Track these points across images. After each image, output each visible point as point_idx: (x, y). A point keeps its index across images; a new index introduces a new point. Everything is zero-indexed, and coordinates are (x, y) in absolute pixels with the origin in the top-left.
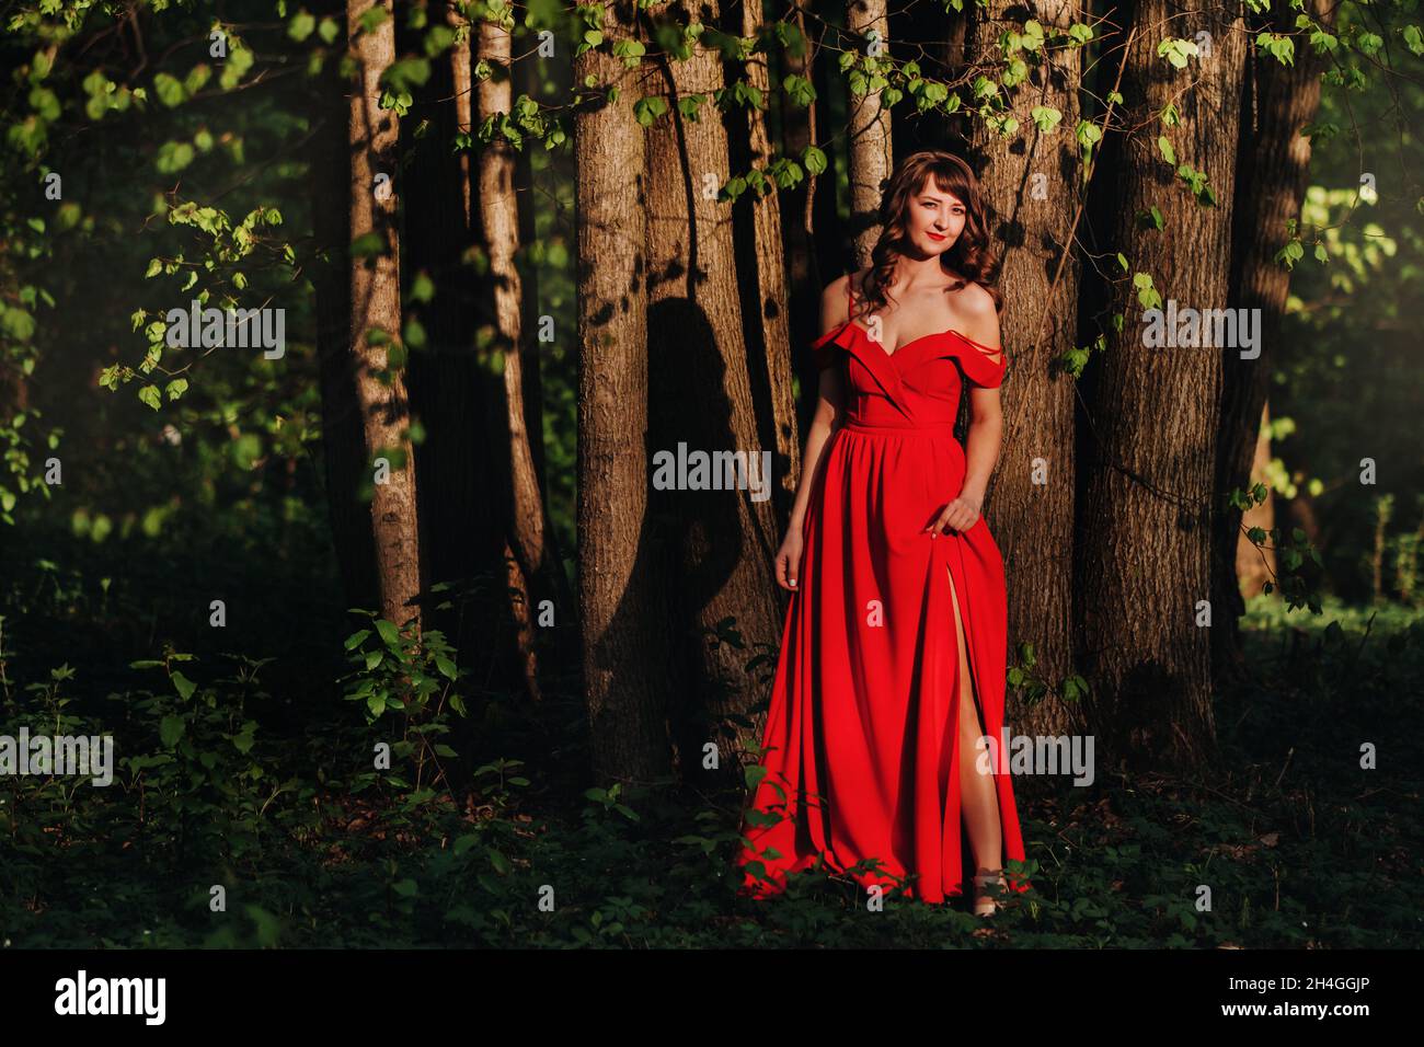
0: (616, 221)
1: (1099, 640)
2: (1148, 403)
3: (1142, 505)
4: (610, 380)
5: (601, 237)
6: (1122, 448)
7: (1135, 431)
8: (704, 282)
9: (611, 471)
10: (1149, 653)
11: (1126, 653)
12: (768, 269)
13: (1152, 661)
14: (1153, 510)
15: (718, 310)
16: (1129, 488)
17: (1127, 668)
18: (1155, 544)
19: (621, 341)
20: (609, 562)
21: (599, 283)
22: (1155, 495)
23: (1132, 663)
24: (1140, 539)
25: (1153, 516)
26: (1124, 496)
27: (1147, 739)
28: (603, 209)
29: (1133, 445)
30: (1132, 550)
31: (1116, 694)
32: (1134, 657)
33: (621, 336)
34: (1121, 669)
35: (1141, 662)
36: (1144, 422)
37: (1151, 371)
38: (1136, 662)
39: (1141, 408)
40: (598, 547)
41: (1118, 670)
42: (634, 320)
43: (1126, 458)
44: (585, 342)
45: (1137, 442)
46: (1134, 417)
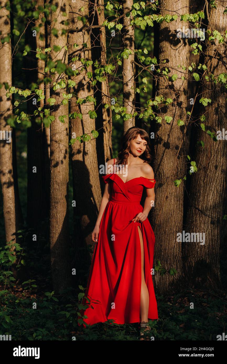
0: (60, 140)
1: (189, 253)
2: (203, 190)
3: (201, 218)
4: (58, 182)
5: (56, 144)
6: (196, 202)
7: (200, 198)
8: (87, 155)
9: (58, 206)
10: (202, 257)
11: (196, 257)
12: (107, 150)
13: (203, 259)
14: (204, 219)
15: (91, 163)
16: (198, 213)
17: (196, 261)
18: (204, 228)
19: (61, 172)
20: (57, 230)
21: (55, 157)
22: (205, 215)
23: (197, 260)
24: (200, 226)
25: (204, 220)
26: (196, 215)
27: (200, 280)
28: (57, 137)
29: (199, 202)
30: (198, 229)
31: (193, 268)
32: (198, 258)
33: (61, 171)
34: (194, 261)
35: (200, 259)
36: (202, 196)
37: (204, 182)
38: (198, 259)
39: (201, 192)
40: (54, 226)
41: (193, 261)
42: (65, 166)
43: (197, 205)
44: (52, 172)
45: (200, 201)
46: (200, 194)
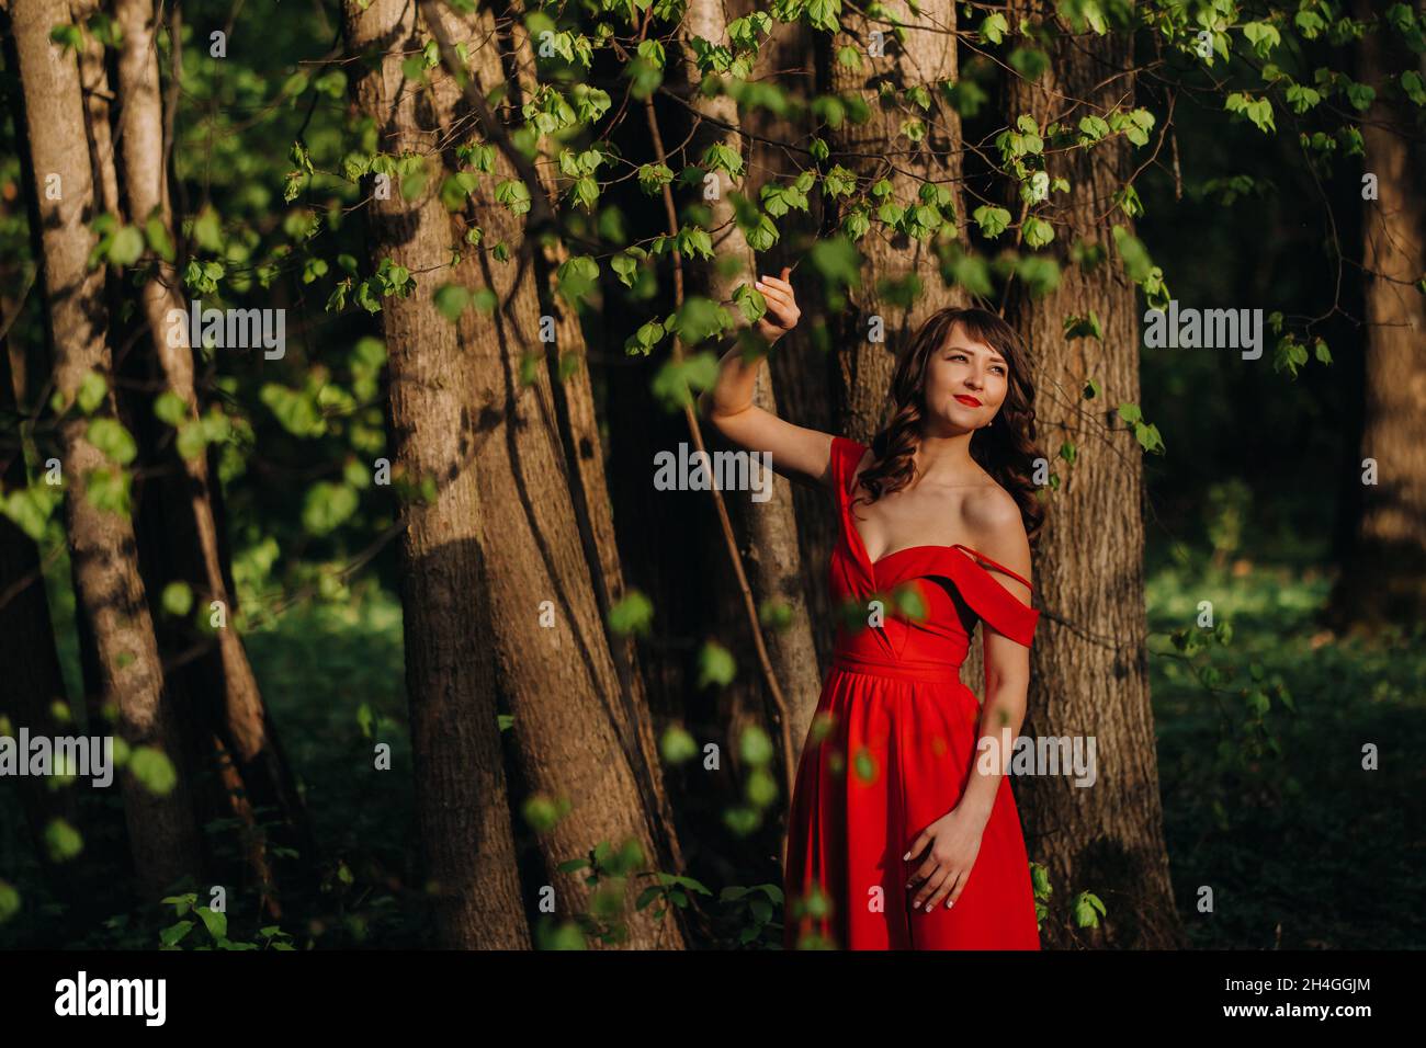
0: (437, 379)
1: (1039, 819)
2: (1071, 531)
3: (1075, 653)
4: (446, 575)
5: (420, 401)
6: (1044, 586)
7: (1058, 565)
8: (524, 429)
10: (1100, 829)
11: (1073, 832)
12: (577, 403)
13: (1104, 838)
14: (1088, 658)
15: (542, 466)
16: (1058, 633)
17: (1076, 850)
18: (1094, 698)
19: (455, 526)
21: (421, 457)
22: (1088, 640)
23: (1082, 844)
24: (1077, 693)
25: (1088, 664)
26: (1052, 643)
27: (1112, 934)
29: (1057, 582)
30: (1068, 707)
31: (1068, 883)
32: (1083, 835)
33: (454, 520)
34: (1070, 852)
35: (1092, 841)
36: (1067, 554)
37: (1070, 492)
38: (1086, 842)
39: (1063, 536)
41: (1066, 854)
42: (467, 497)
43: (1050, 599)
44: (410, 530)
45: (1062, 578)
